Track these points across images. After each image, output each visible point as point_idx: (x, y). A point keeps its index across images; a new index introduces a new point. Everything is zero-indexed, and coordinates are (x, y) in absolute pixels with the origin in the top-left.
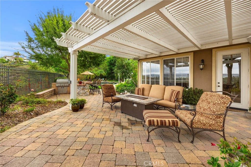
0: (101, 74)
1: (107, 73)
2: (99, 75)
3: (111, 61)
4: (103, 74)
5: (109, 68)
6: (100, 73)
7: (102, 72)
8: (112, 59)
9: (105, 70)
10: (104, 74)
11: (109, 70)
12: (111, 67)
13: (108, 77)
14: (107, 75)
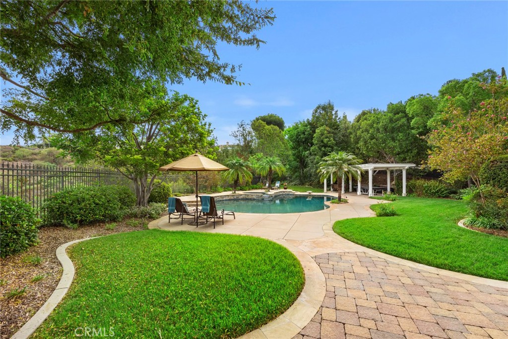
0: (270, 168)
1: (288, 166)
2: (264, 173)
3: (300, 135)
4: (277, 168)
5: (294, 155)
6: (268, 167)
7: (273, 163)
8: (301, 128)
9: (284, 159)
10: (280, 169)
11: (295, 160)
12: (299, 152)
13: (291, 177)
14: (288, 173)
